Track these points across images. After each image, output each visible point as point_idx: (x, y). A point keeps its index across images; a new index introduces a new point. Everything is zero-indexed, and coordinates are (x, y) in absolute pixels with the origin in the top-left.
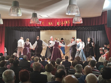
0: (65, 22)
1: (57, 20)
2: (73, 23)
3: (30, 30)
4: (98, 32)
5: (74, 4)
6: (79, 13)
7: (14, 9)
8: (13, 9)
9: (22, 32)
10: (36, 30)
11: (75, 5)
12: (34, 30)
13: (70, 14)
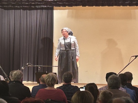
3: (27, 5)
9: (6, 11)
10: (44, 5)
12: (40, 5)
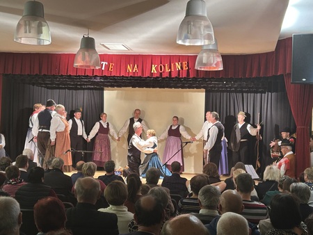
0: (172, 64)
1: (152, 59)
2: (196, 68)
3: (73, 85)
4: (265, 96)
5: (200, 13)
6: (213, 42)
7: (29, 25)
8: (26, 25)
9: (50, 90)
10: (91, 85)
11: (202, 18)
12: (87, 85)
13: (187, 44)
